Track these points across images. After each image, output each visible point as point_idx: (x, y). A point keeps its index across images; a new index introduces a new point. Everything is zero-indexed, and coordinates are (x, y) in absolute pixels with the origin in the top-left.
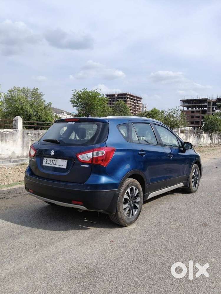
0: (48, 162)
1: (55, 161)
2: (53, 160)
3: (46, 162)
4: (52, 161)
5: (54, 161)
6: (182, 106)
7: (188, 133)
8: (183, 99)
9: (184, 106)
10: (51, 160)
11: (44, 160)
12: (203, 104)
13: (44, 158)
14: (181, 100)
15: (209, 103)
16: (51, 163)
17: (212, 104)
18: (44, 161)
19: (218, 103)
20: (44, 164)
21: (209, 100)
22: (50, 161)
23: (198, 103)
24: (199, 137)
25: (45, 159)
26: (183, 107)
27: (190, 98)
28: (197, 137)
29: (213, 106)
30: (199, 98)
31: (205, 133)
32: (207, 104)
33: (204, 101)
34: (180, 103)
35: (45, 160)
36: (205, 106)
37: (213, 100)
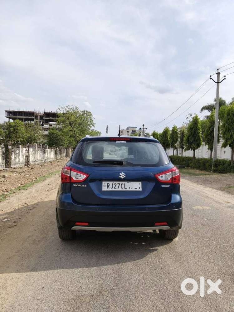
0: (111, 186)
4: (118, 185)
6: (7, 117)
7: (36, 147)
8: (8, 110)
9: (10, 118)
11: (103, 185)
12: (30, 117)
13: (103, 182)
14: (6, 111)
15: (36, 117)
17: (39, 117)
19: (45, 117)
21: (36, 113)
23: (24, 116)
24: (44, 152)
26: (8, 119)
27: (16, 110)
28: (43, 152)
29: (40, 120)
30: (25, 111)
31: (48, 148)
32: (34, 118)
33: (31, 114)
34: (5, 114)
35: (106, 185)
36: (33, 120)
37: (40, 114)
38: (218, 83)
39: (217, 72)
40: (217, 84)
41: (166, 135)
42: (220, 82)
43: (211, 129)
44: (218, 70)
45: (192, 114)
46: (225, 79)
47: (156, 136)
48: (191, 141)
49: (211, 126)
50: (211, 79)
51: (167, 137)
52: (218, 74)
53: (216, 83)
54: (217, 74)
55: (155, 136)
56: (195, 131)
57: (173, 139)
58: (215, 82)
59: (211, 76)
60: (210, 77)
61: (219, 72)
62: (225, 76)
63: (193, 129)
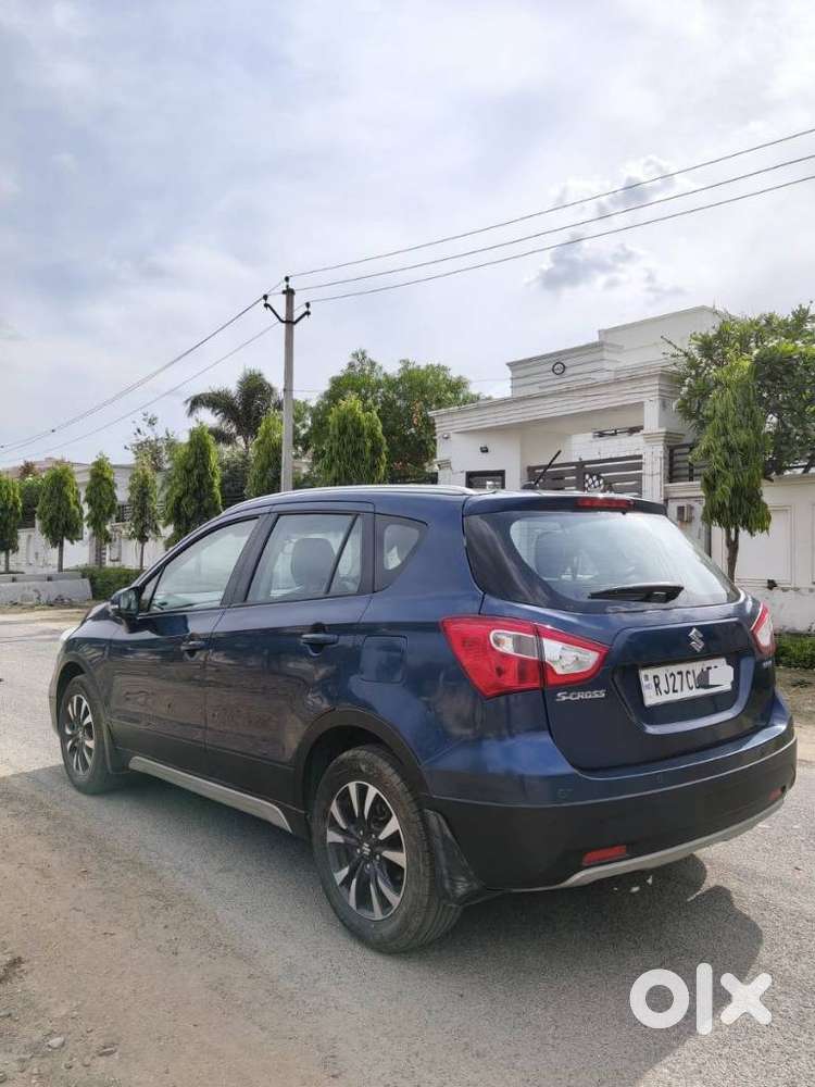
0: (663, 686)
1: (688, 672)
2: (680, 673)
3: (657, 685)
4: (678, 677)
5: (684, 674)
10: (672, 674)
11: (644, 682)
13: (643, 673)
16: (678, 687)
18: (648, 687)
20: (651, 698)
22: (671, 680)
25: (646, 677)
35: (651, 681)
38: (290, 323)
39: (285, 289)
40: (284, 325)
41: (60, 491)
42: (295, 319)
43: (270, 473)
44: (287, 279)
45: (156, 419)
46: (308, 313)
47: (9, 493)
48: (190, 513)
49: (270, 465)
50: (266, 305)
51: (68, 497)
52: (289, 293)
53: (283, 322)
54: (284, 292)
55: (6, 493)
56: (201, 478)
57: (100, 506)
58: (281, 320)
59: (265, 297)
60: (263, 302)
61: (291, 287)
62: (308, 305)
63: (196, 472)
